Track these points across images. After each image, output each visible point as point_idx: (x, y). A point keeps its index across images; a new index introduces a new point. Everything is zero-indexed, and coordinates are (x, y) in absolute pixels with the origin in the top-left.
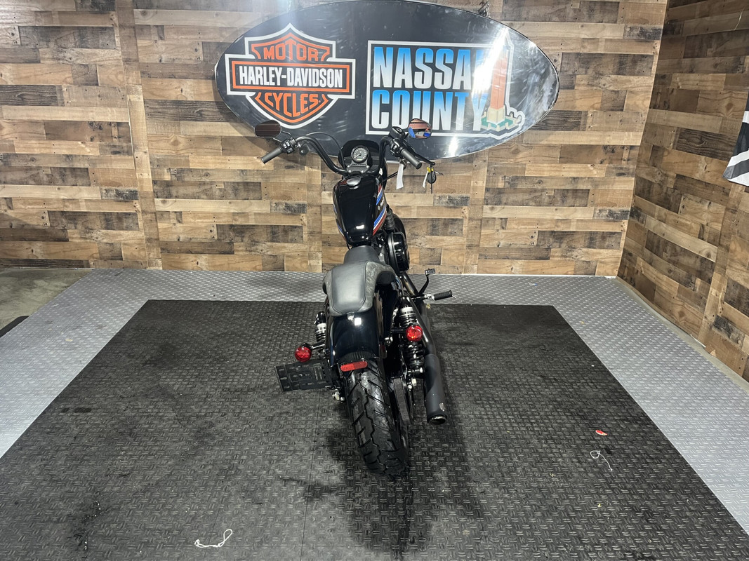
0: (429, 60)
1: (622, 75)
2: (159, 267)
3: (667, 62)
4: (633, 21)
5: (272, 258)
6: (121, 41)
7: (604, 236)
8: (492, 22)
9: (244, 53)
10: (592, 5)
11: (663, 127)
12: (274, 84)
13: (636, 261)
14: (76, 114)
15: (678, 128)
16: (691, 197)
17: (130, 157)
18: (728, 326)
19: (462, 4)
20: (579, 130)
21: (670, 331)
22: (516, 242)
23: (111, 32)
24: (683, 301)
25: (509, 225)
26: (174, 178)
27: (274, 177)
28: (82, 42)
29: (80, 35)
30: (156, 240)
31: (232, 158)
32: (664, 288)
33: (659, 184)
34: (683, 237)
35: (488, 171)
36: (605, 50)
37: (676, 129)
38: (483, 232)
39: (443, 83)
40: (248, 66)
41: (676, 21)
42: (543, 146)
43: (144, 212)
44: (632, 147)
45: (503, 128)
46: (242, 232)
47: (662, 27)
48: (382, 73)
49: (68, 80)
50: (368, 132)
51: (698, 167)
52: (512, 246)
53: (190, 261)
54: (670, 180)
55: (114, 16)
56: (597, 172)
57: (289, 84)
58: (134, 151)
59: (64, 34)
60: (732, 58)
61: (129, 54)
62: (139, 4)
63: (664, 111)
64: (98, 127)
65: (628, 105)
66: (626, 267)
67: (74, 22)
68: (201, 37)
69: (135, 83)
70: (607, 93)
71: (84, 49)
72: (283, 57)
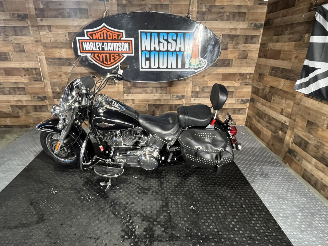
0: (165, 38)
1: (247, 44)
3: (265, 38)
4: (251, 20)
6: (33, 32)
7: (239, 110)
8: (192, 21)
9: (84, 36)
10: (235, 13)
11: (265, 65)
12: (99, 50)
13: (252, 120)
14: (17, 65)
16: (277, 96)
17: (42, 82)
18: (294, 154)
19: (179, 14)
20: (229, 67)
23: (28, 29)
24: (273, 140)
26: (61, 90)
28: (16, 33)
29: (14, 30)
32: (265, 133)
33: (262, 90)
34: (273, 113)
35: (192, 84)
36: (240, 33)
37: (270, 67)
39: (172, 48)
41: (270, 19)
42: (215, 74)
43: (49, 104)
44: (250, 74)
45: (198, 67)
47: (264, 22)
48: (145, 44)
49: (12, 50)
50: (141, 70)
51: (280, 83)
54: (267, 88)
55: (28, 21)
56: (237, 84)
57: (105, 50)
58: (43, 80)
59: (7, 29)
60: (298, 35)
61: (37, 38)
62: (39, 16)
63: (264, 59)
64: (27, 70)
65: (249, 56)
66: (248, 122)
67: (11, 24)
68: (67, 30)
69: (41, 50)
70: (241, 51)
71: (17, 36)
72: (102, 38)
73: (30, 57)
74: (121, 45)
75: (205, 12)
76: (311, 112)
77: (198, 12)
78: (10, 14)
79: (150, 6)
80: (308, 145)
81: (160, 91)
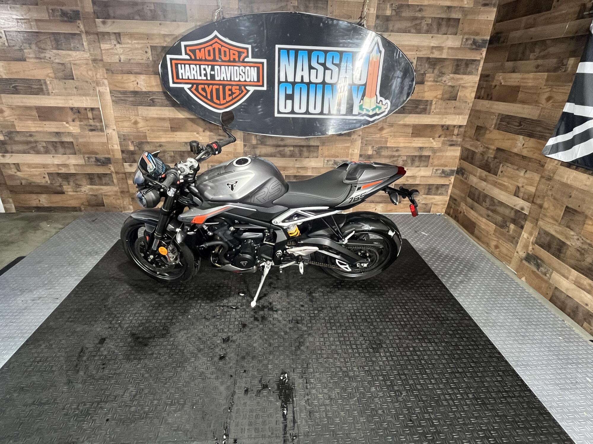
1: (459, 74)
2: (130, 210)
3: (491, 65)
4: (468, 34)
6: (88, 44)
7: (438, 187)
9: (181, 54)
10: (440, 21)
11: (486, 112)
12: (205, 78)
13: (460, 204)
14: (59, 101)
15: (499, 114)
16: (509, 165)
17: (103, 133)
18: (537, 262)
19: (345, 18)
20: (426, 114)
21: (489, 260)
23: (79, 38)
24: (498, 238)
26: (137, 148)
28: (58, 45)
29: (55, 39)
30: (127, 192)
31: (178, 133)
32: (483, 227)
33: (481, 154)
34: (500, 193)
35: (361, 142)
36: (447, 55)
37: (497, 115)
39: (331, 78)
40: (185, 64)
41: (501, 33)
42: (400, 125)
43: (117, 173)
44: (460, 126)
45: (374, 112)
47: (488, 38)
48: (286, 70)
49: (50, 75)
50: (276, 115)
51: (516, 143)
54: (491, 151)
55: (81, 24)
56: (436, 143)
57: (217, 78)
58: (106, 129)
59: (42, 37)
60: (555, 61)
61: (96, 55)
62: (99, 14)
63: (487, 101)
64: (77, 111)
65: (460, 97)
66: (451, 207)
67: (49, 29)
68: (150, 42)
69: (102, 77)
70: (446, 87)
71: (60, 51)
72: (212, 58)
73: (82, 89)
74: (244, 71)
75: (391, 16)
76: (574, 193)
77: (378, 17)
78: (47, 9)
79: (296, 4)
80: (565, 248)
81: (306, 154)
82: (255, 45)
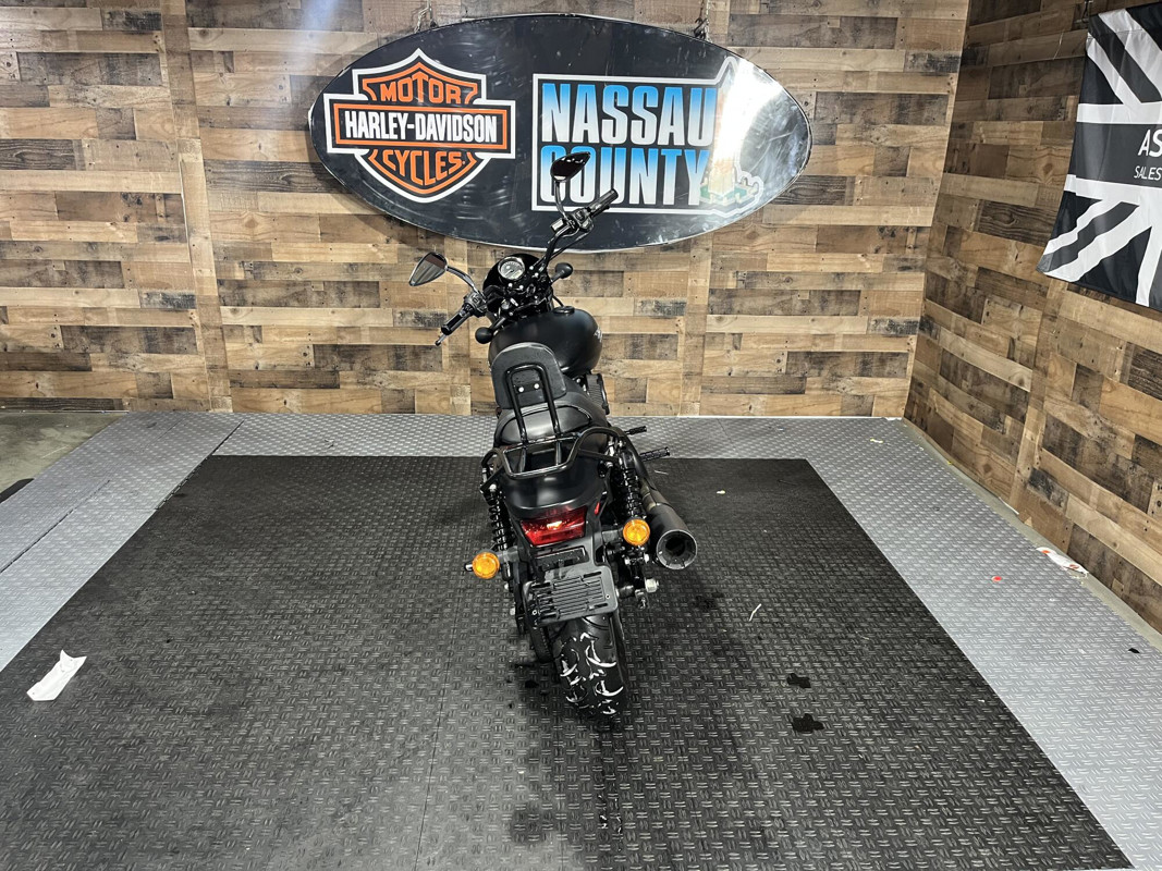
1: (904, 123)
2: (227, 409)
3: (966, 105)
4: (916, 46)
5: (396, 395)
6: (170, 74)
7: (884, 359)
10: (859, 22)
11: (961, 199)
12: (396, 137)
13: (928, 393)
14: (102, 181)
15: (981, 200)
16: (997, 299)
17: (183, 245)
18: (1047, 482)
19: (670, 21)
20: (843, 204)
21: (970, 493)
22: (755, 369)
23: (154, 62)
24: (989, 449)
25: (745, 343)
26: (250, 276)
27: (398, 274)
28: (112, 76)
29: (108, 65)
30: (223, 367)
31: (336, 245)
32: (965, 432)
33: (956, 282)
34: (987, 358)
35: (712, 264)
36: (879, 87)
37: (978, 203)
38: (708, 353)
39: (643, 136)
40: (358, 111)
41: (978, 44)
42: (792, 227)
43: (203, 326)
44: (919, 229)
45: (732, 201)
46: (352, 356)
47: (960, 53)
48: (556, 121)
49: (91, 131)
50: (535, 207)
51: (1006, 255)
52: (750, 374)
53: (273, 399)
54: (970, 275)
55: (160, 38)
56: (871, 265)
57: (418, 137)
58: (189, 236)
59: (85, 63)
60: (1050, 99)
61: (182, 93)
62: (196, 20)
63: (963, 176)
64: (138, 199)
65: (912, 167)
66: (914, 403)
67: (100, 47)
68: (289, 68)
69: (190, 135)
70: (881, 150)
71: (114, 86)
72: (410, 98)
73: (149, 157)
74: (471, 123)
75: (760, 16)
76: (1087, 339)
77: (733, 18)
78: (102, 12)
80: (1081, 443)
81: (596, 288)
82: (495, 74)
